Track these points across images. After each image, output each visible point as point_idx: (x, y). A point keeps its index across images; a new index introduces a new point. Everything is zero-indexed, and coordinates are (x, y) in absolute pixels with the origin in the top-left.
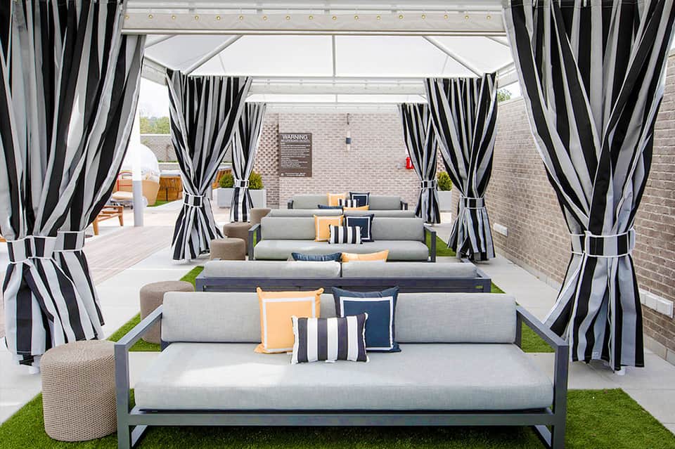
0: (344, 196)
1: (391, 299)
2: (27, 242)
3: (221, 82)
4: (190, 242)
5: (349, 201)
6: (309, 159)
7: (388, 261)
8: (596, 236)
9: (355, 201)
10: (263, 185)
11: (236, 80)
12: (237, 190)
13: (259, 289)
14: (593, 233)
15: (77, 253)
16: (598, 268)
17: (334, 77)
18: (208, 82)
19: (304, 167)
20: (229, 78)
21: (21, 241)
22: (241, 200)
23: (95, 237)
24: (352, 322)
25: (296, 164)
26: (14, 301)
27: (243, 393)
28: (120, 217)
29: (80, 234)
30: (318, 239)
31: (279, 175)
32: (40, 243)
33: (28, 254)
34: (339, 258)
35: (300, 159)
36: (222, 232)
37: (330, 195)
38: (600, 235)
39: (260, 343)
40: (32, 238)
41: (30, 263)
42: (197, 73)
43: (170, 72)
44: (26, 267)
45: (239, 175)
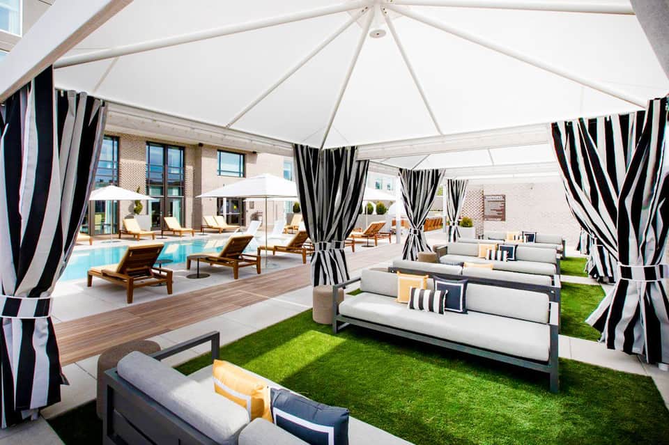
0: (518, 233)
1: (462, 285)
2: (320, 244)
3: (429, 172)
4: (411, 252)
5: (521, 237)
6: (503, 210)
7: (494, 269)
8: (625, 266)
9: (525, 237)
10: (473, 224)
11: (437, 171)
12: (451, 227)
13: (398, 272)
14: (623, 264)
15: (340, 251)
16: (630, 288)
17: (493, 166)
18: (422, 173)
19: (501, 215)
20: (433, 170)
21: (318, 243)
22: (452, 233)
23: (375, 247)
24: (438, 294)
25: (495, 213)
26: (314, 267)
27: (378, 315)
28: (390, 239)
29: (342, 242)
30: (480, 256)
31: (484, 219)
32: (325, 245)
33: (320, 249)
34: (462, 265)
35: (497, 211)
36: (431, 249)
37: (508, 232)
38: (628, 264)
39: (396, 297)
40: (322, 242)
41: (320, 252)
42: (416, 169)
43: (401, 170)
44: (319, 254)
45: (452, 219)
